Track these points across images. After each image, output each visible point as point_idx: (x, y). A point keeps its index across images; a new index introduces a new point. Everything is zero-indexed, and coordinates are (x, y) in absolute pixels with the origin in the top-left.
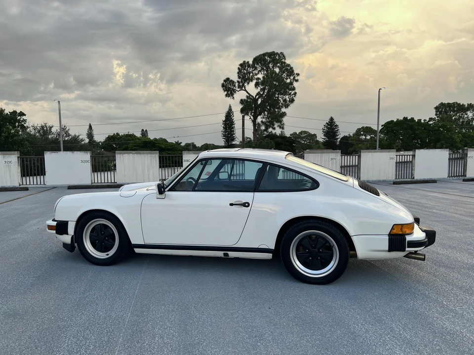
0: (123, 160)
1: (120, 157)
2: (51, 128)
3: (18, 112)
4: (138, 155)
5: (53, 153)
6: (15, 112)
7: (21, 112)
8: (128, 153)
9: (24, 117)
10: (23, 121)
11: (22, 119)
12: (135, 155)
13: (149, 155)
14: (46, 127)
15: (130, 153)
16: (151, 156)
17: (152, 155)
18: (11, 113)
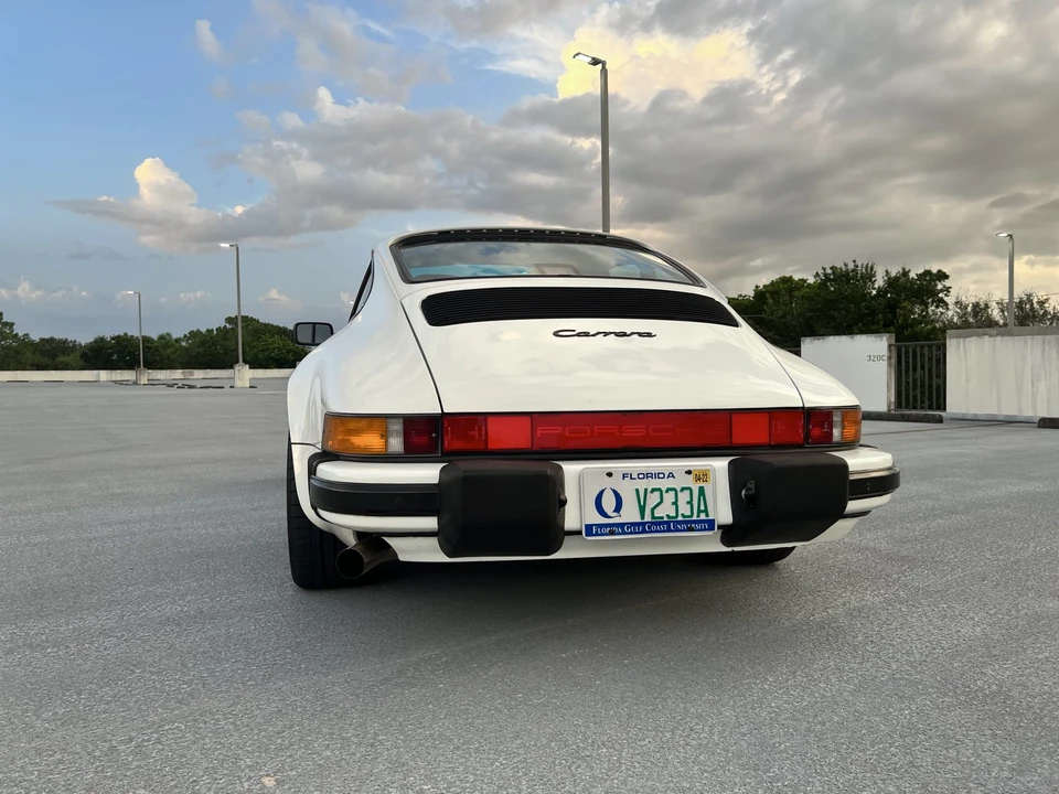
0: (965, 352)
1: (958, 346)
2: (1041, 303)
3: (935, 271)
4: (1005, 338)
5: (816, 341)
6: (927, 273)
7: (940, 271)
8: (978, 335)
9: (947, 283)
10: (941, 291)
11: (940, 287)
12: (998, 338)
13: (1039, 338)
14: (1031, 302)
15: (984, 335)
16: (1044, 341)
17: (1047, 337)
18: (921, 276)
